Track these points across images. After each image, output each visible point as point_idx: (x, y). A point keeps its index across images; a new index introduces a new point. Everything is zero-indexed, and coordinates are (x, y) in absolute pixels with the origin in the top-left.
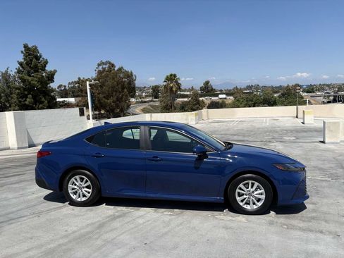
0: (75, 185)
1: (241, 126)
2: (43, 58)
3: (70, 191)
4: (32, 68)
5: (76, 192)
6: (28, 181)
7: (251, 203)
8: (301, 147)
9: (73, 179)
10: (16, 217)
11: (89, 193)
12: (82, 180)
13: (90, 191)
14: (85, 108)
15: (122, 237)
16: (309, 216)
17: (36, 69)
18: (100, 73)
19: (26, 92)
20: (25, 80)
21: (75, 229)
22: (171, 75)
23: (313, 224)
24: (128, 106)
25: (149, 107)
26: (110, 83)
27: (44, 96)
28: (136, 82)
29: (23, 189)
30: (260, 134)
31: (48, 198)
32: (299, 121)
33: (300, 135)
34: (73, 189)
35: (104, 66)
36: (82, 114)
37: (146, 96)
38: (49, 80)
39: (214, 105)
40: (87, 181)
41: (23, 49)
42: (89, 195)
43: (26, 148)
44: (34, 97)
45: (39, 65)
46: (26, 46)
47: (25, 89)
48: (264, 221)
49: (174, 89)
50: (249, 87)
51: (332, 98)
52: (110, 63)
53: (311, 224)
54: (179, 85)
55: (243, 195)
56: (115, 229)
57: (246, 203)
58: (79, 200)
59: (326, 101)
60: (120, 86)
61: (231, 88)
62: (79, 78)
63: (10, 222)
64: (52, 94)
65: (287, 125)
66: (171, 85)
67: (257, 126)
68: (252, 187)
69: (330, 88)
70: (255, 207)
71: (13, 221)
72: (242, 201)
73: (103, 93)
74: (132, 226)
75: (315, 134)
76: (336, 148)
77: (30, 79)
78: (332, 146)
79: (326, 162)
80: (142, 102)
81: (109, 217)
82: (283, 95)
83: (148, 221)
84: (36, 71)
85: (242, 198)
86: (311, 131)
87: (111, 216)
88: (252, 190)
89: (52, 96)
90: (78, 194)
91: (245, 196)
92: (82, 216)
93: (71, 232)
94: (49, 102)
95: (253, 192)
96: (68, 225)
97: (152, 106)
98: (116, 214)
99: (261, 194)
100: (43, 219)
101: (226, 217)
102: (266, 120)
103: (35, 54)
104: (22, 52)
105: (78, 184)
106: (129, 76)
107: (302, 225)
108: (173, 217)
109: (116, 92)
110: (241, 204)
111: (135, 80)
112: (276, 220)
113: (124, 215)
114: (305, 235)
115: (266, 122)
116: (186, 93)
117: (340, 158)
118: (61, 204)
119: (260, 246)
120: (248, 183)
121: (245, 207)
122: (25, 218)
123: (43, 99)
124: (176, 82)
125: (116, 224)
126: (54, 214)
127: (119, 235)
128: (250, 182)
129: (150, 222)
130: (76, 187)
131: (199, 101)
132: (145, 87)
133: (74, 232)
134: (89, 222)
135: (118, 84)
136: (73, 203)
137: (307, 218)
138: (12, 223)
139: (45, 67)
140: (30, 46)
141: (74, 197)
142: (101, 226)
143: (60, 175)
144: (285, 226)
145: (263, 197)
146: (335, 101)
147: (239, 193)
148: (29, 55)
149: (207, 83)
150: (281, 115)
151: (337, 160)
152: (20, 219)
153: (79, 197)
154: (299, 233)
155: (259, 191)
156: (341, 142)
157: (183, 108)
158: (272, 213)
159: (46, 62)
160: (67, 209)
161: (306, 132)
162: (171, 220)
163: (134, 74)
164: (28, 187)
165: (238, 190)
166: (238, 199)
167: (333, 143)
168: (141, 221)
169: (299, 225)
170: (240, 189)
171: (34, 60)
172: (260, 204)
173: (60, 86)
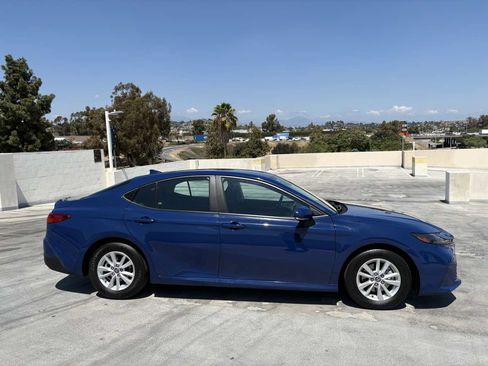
0: (109, 266)
1: (326, 179)
2: (35, 77)
3: (100, 276)
4: (18, 92)
5: (110, 277)
6: (26, 259)
7: (379, 292)
8: (417, 208)
9: (105, 257)
10: (17, 316)
11: (130, 278)
12: (119, 258)
13: (132, 275)
14: (102, 151)
15: (192, 347)
16: (464, 309)
17: (24, 93)
18: (118, 100)
19: (9, 127)
20: (7, 109)
21: (115, 335)
22: (223, 105)
23: (473, 323)
24: (160, 150)
25: (189, 151)
26: (133, 115)
27: (35, 133)
28: (171, 114)
29: (21, 272)
30: (355, 189)
31: (61, 285)
32: (407, 172)
33: (411, 191)
34: (105, 272)
35: (125, 91)
36: (98, 159)
37: (184, 135)
38: (43, 109)
39: (281, 149)
40: (127, 260)
41: (5, 63)
42: (131, 281)
43: (14, 208)
44: (21, 134)
45: (28, 87)
46: (9, 59)
47: (7, 123)
48: (401, 319)
49: (227, 125)
50: (330, 125)
51: (442, 141)
52: (133, 87)
53: (470, 322)
54: (233, 119)
55: (367, 279)
56: (179, 335)
57: (371, 293)
58: (114, 289)
59: (434, 144)
60: (147, 120)
61: (305, 125)
62: (88, 108)
63: (8, 326)
64: (47, 130)
65: (390, 178)
66: (223, 119)
67: (351, 179)
68: (381, 268)
69: (439, 127)
70: (385, 298)
71: (13, 324)
72: (366, 289)
73: (123, 129)
74: (204, 330)
75: (431, 189)
76: (466, 210)
77: (14, 106)
78: (459, 208)
79: (459, 230)
80: (179, 143)
81: (164, 315)
82: (378, 135)
83: (227, 321)
84: (24, 95)
85: (366, 284)
86: (425, 186)
87: (167, 314)
88: (381, 272)
89: (46, 133)
90: (112, 280)
91: (370, 282)
92: (122, 313)
93: (109, 341)
94: (42, 142)
95: (382, 276)
96: (102, 329)
97: (194, 150)
98: (175, 310)
99: (394, 279)
100: (60, 320)
101: (341, 313)
102: (360, 170)
103: (23, 70)
104: (3, 67)
105: (112, 265)
106: (162, 105)
107: (458, 324)
108: (263, 314)
109: (142, 128)
110: (364, 293)
111: (170, 111)
112: (418, 317)
113: (186, 312)
114: (468, 340)
115: (361, 174)
116: (241, 131)
117: (476, 224)
118: (84, 296)
119: (409, 359)
120: (375, 263)
121: (370, 297)
122: (32, 319)
123: (34, 137)
124: (231, 115)
125: (179, 326)
126: (76, 312)
127: (188, 345)
128: (379, 260)
129: (229, 323)
130: (109, 269)
131: (261, 143)
132: (182, 122)
133: (115, 341)
134: (135, 324)
135: (144, 118)
136: (105, 294)
137: (462, 313)
138: (11, 328)
139: (38, 89)
140: (15, 59)
141: (106, 284)
142: (155, 330)
143: (85, 250)
144: (435, 327)
145: (398, 283)
146: (446, 145)
147: (361, 277)
148: (14, 72)
149: (272, 117)
150: (380, 164)
151: (474, 227)
152: (25, 321)
153: (115, 284)
154: (457, 337)
155: (391, 275)
156: (471, 201)
157: (238, 153)
158: (409, 306)
159: (39, 83)
160: (95, 303)
161: (418, 187)
162: (261, 319)
163: (168, 101)
164: (27, 268)
165: (359, 273)
166: (361, 286)
167: (459, 203)
168: (215, 321)
169: (454, 325)
170: (363, 271)
171: (21, 79)
172: (392, 293)
173: (59, 118)
